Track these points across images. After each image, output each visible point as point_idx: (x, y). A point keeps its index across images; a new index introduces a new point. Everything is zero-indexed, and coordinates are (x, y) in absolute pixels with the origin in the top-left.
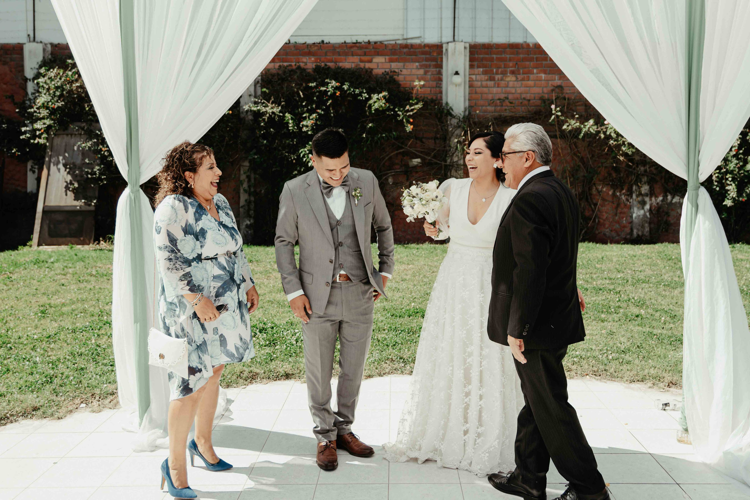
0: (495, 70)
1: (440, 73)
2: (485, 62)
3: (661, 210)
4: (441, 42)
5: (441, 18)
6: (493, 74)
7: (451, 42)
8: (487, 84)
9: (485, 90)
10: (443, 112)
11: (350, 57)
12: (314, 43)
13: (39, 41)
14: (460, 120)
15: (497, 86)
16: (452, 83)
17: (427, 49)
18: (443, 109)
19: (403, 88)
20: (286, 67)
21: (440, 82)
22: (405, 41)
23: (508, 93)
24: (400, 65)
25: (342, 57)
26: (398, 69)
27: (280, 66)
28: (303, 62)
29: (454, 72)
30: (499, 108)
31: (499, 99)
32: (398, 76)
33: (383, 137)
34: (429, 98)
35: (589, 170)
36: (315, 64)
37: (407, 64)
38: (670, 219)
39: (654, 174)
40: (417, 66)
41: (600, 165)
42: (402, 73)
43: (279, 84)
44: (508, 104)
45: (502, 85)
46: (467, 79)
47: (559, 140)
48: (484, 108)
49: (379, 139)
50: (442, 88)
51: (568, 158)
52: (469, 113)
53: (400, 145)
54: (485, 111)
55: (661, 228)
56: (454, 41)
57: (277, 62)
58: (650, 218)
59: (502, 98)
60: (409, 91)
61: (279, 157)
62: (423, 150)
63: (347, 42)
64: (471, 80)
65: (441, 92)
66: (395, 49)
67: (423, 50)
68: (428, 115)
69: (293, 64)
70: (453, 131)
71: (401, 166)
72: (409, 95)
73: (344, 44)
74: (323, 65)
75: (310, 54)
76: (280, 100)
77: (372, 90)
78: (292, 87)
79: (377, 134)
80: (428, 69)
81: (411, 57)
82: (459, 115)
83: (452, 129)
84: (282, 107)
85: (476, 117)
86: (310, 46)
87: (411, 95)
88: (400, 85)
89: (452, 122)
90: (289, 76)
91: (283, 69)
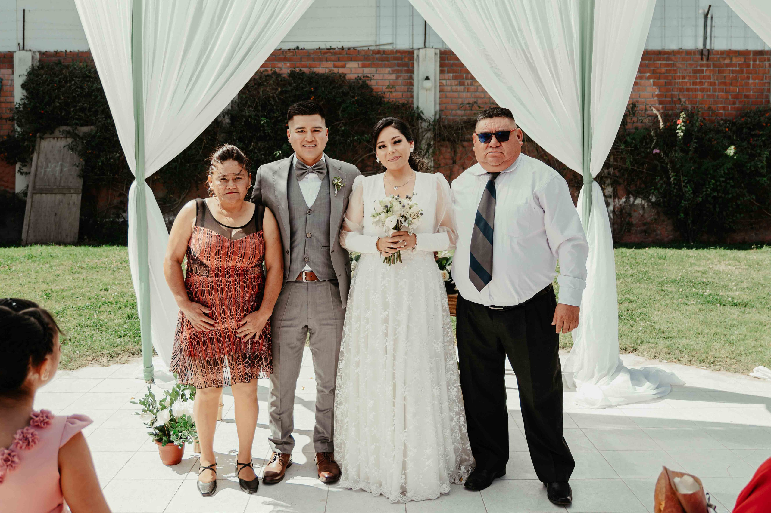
0: (464, 76)
1: (411, 78)
2: (455, 68)
3: (624, 211)
4: (413, 48)
5: (412, 26)
6: (463, 79)
7: (422, 48)
8: (457, 89)
9: (455, 94)
10: (414, 115)
11: (324, 63)
12: (290, 49)
13: (28, 49)
14: (430, 123)
15: (466, 90)
16: (423, 88)
17: (399, 55)
18: (415, 112)
19: (376, 92)
20: (262, 73)
21: (411, 87)
22: (378, 47)
23: (477, 98)
24: (374, 69)
25: (317, 63)
26: (371, 74)
28: (278, 67)
29: (425, 77)
30: (469, 112)
31: (469, 104)
32: (370, 81)
33: (355, 140)
36: (290, 69)
37: (379, 69)
38: (632, 220)
39: (617, 177)
40: (389, 71)
42: (375, 78)
43: (255, 89)
44: (478, 108)
45: (471, 90)
46: (438, 84)
48: (454, 111)
49: (351, 141)
50: (413, 92)
52: (440, 117)
54: (456, 115)
55: (624, 228)
56: (425, 47)
58: (614, 219)
59: (471, 102)
60: (382, 95)
61: (255, 159)
63: (321, 48)
64: (441, 85)
65: (412, 97)
66: (368, 55)
67: (395, 55)
69: (269, 69)
70: (424, 134)
71: (373, 168)
72: (381, 99)
73: (318, 50)
74: (297, 70)
75: (285, 59)
76: (257, 104)
77: (345, 94)
78: (268, 92)
79: (349, 137)
80: (399, 74)
81: (383, 62)
82: (429, 119)
83: (422, 132)
84: (258, 111)
85: (446, 121)
86: (286, 52)
87: (383, 99)
88: (372, 90)
89: (423, 126)
90: (265, 81)
91: (259, 74)
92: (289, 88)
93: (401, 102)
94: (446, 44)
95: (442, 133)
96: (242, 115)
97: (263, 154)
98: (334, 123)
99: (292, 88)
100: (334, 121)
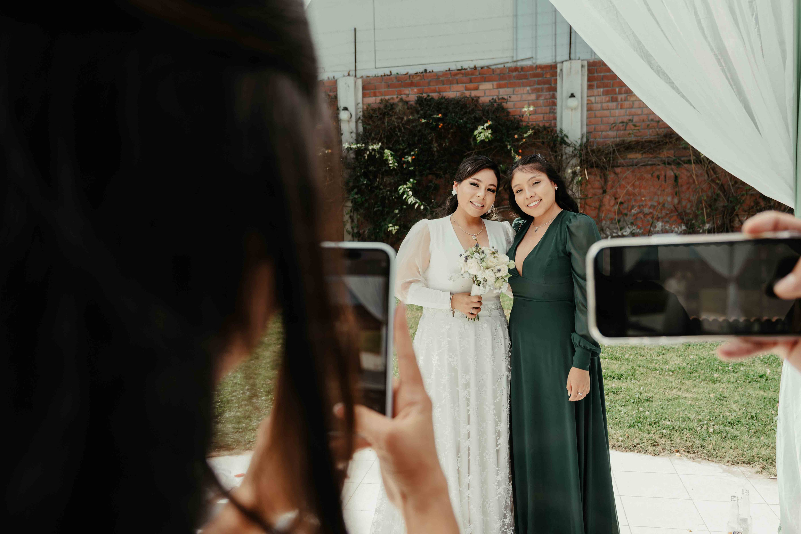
0: (617, 90)
1: (554, 97)
2: (606, 81)
4: (556, 62)
5: (556, 34)
6: (616, 94)
7: (566, 61)
8: (608, 106)
9: (607, 113)
10: (556, 140)
11: (455, 86)
12: (417, 73)
14: (575, 148)
15: (619, 107)
16: (568, 107)
17: (539, 71)
18: (557, 136)
19: (512, 116)
20: (387, 101)
21: (554, 107)
22: (515, 63)
23: (633, 115)
24: (509, 90)
25: (447, 86)
26: (507, 95)
27: (381, 100)
28: (405, 94)
29: (570, 95)
30: (622, 132)
31: (622, 122)
32: (507, 103)
34: (541, 125)
35: (730, 199)
36: (417, 95)
37: (517, 89)
40: (528, 91)
41: (744, 192)
42: (512, 99)
43: (380, 119)
44: (633, 127)
45: (626, 106)
46: (585, 102)
47: (693, 166)
48: (604, 133)
50: (556, 113)
51: (705, 186)
52: (588, 140)
54: (605, 137)
56: (570, 59)
57: (379, 96)
59: (625, 120)
60: (520, 118)
63: (451, 69)
64: (589, 103)
65: (555, 119)
66: (504, 74)
67: (534, 72)
68: (540, 144)
69: (395, 97)
70: (568, 161)
72: (518, 123)
73: (448, 72)
74: (425, 95)
75: (412, 85)
76: (381, 135)
77: (477, 120)
78: (394, 121)
80: (540, 94)
81: (521, 81)
82: (575, 143)
83: (567, 159)
84: (383, 143)
85: (595, 144)
86: (413, 76)
87: (521, 123)
88: (508, 113)
89: (567, 151)
90: (390, 110)
91: (384, 103)
92: (417, 117)
94: (595, 54)
95: (590, 159)
96: (366, 149)
97: (389, 191)
98: (466, 152)
99: (419, 116)
100: (466, 151)
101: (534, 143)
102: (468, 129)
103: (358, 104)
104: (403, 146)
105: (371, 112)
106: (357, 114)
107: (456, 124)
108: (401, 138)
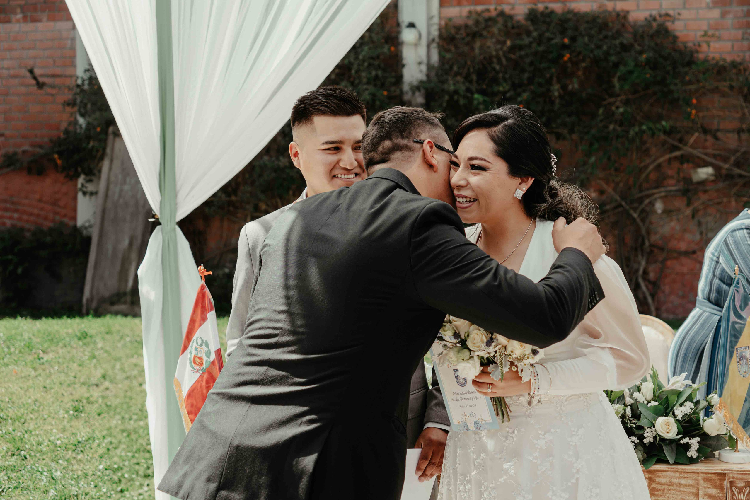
19: (682, 43)
20: (479, 14)
24: (677, 2)
26: (674, 9)
27: (470, 12)
28: (508, 4)
32: (673, 22)
33: (644, 131)
36: (529, 6)
40: (707, 4)
42: (681, 17)
43: (468, 44)
49: (637, 133)
53: (676, 143)
57: (466, 6)
62: (716, 152)
69: (492, 7)
71: (678, 181)
72: (692, 56)
74: (541, 7)
76: (469, 69)
77: (625, 48)
78: (489, 48)
79: (634, 125)
80: (727, 9)
84: (471, 82)
87: (695, 55)
88: (675, 38)
90: (484, 29)
91: (474, 16)
92: (526, 40)
93: (729, 59)
96: (443, 90)
98: (605, 100)
99: (531, 39)
100: (607, 97)
101: (717, 88)
102: (611, 64)
103: (430, 18)
104: (504, 88)
105: (453, 31)
106: (429, 33)
107: (591, 55)
108: (501, 75)
